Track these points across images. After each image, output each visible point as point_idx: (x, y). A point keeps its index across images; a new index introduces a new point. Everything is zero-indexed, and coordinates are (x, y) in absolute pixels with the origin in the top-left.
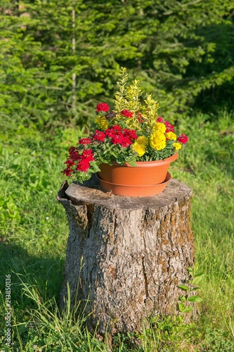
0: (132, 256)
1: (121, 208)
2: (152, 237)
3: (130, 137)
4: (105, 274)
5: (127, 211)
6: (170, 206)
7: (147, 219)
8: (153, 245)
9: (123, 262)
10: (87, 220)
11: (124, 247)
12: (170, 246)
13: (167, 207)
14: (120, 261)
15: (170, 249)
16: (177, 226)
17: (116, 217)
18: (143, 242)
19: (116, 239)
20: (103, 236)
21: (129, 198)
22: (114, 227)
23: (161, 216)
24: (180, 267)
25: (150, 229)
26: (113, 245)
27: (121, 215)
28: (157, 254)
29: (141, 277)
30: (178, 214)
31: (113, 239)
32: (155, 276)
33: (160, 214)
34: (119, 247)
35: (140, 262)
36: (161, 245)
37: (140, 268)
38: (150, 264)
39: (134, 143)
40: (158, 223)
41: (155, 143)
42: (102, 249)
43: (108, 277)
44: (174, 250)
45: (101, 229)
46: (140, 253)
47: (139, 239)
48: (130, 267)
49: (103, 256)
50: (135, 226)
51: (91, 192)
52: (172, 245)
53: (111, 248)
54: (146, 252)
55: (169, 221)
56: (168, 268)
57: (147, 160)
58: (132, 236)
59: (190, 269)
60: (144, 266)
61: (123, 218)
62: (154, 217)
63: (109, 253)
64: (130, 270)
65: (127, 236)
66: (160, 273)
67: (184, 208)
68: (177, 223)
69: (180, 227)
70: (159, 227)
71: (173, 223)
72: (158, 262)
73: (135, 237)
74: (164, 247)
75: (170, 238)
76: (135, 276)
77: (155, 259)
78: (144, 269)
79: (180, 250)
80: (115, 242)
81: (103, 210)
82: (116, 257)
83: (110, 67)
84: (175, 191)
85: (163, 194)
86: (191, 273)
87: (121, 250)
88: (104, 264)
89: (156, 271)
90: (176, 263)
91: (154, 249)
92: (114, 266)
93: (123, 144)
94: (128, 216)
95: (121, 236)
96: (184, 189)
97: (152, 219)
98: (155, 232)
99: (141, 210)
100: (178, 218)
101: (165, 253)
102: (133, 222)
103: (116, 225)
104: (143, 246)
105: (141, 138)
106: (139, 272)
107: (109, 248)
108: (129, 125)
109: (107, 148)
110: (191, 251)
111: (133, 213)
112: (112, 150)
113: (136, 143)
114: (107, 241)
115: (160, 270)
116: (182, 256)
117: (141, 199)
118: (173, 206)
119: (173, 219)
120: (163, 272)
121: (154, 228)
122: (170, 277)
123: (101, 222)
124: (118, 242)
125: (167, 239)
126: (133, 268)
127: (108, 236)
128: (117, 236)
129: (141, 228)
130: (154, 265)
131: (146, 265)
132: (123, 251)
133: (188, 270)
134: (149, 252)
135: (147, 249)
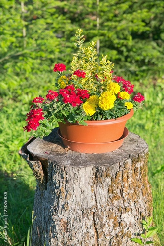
0: (83, 212)
1: (72, 165)
2: (103, 193)
3: (82, 96)
4: (57, 226)
5: (76, 168)
6: (122, 164)
7: (98, 176)
8: (104, 200)
9: (73, 216)
10: (43, 174)
11: (74, 203)
12: (122, 201)
13: (118, 164)
14: (71, 215)
15: (122, 205)
16: (129, 183)
17: (66, 173)
18: (94, 197)
19: (67, 195)
20: (56, 191)
21: (83, 154)
22: (65, 183)
23: (112, 173)
24: (133, 221)
25: (101, 185)
26: (65, 200)
27: (71, 172)
28: (108, 209)
29: (92, 231)
30: (130, 171)
31: (64, 195)
32: (106, 230)
33: (110, 171)
34: (69, 202)
35: (91, 217)
36: (112, 201)
37: (90, 223)
38: (101, 219)
39: (84, 102)
40: (108, 180)
41: (102, 103)
42: (55, 203)
43: (60, 230)
44: (126, 205)
45: (54, 183)
46: (91, 209)
47: (90, 195)
48: (80, 221)
49: (55, 209)
50: (85, 183)
51: (51, 147)
52: (124, 201)
53: (63, 203)
54: (97, 207)
55: (120, 178)
56: (119, 223)
57: (100, 118)
58: (83, 192)
59: (144, 222)
60: (94, 221)
61: (72, 175)
62: (105, 174)
63: (60, 207)
64: (80, 225)
65: (77, 192)
66: (111, 228)
67: (139, 165)
68: (129, 180)
69: (133, 183)
70: (110, 184)
71: (125, 180)
72: (109, 217)
73: (86, 193)
74: (115, 202)
75: (122, 195)
76: (85, 230)
77: (106, 214)
78: (94, 224)
79: (133, 205)
80: (66, 197)
81: (55, 166)
82: (67, 212)
83: (125, 39)
84: (131, 148)
85: (119, 151)
86: (145, 227)
87: (72, 205)
88: (56, 217)
89: (107, 225)
90: (128, 218)
91: (105, 205)
92: (65, 220)
93: (73, 103)
94: (77, 173)
95: (71, 192)
96: (141, 145)
97: (102, 176)
98: (106, 189)
99: (91, 167)
100: (130, 175)
101: (116, 209)
102: (83, 179)
103: (67, 181)
104: (94, 202)
105: (92, 97)
106: (89, 227)
107: (61, 203)
108: (85, 84)
109: (58, 107)
110: (147, 205)
111: (83, 170)
112: (63, 109)
113: (86, 103)
114: (59, 196)
115: (112, 225)
116: (134, 211)
117: (94, 155)
118: (125, 163)
119: (125, 176)
120: (114, 227)
121: (105, 184)
122: (122, 231)
123: (54, 177)
124: (69, 197)
125: (119, 194)
126: (83, 222)
127: (60, 191)
128: (67, 191)
129: (92, 184)
130: (105, 219)
131: (97, 220)
132: (74, 206)
133: (142, 224)
134: (99, 207)
135: (98, 205)
